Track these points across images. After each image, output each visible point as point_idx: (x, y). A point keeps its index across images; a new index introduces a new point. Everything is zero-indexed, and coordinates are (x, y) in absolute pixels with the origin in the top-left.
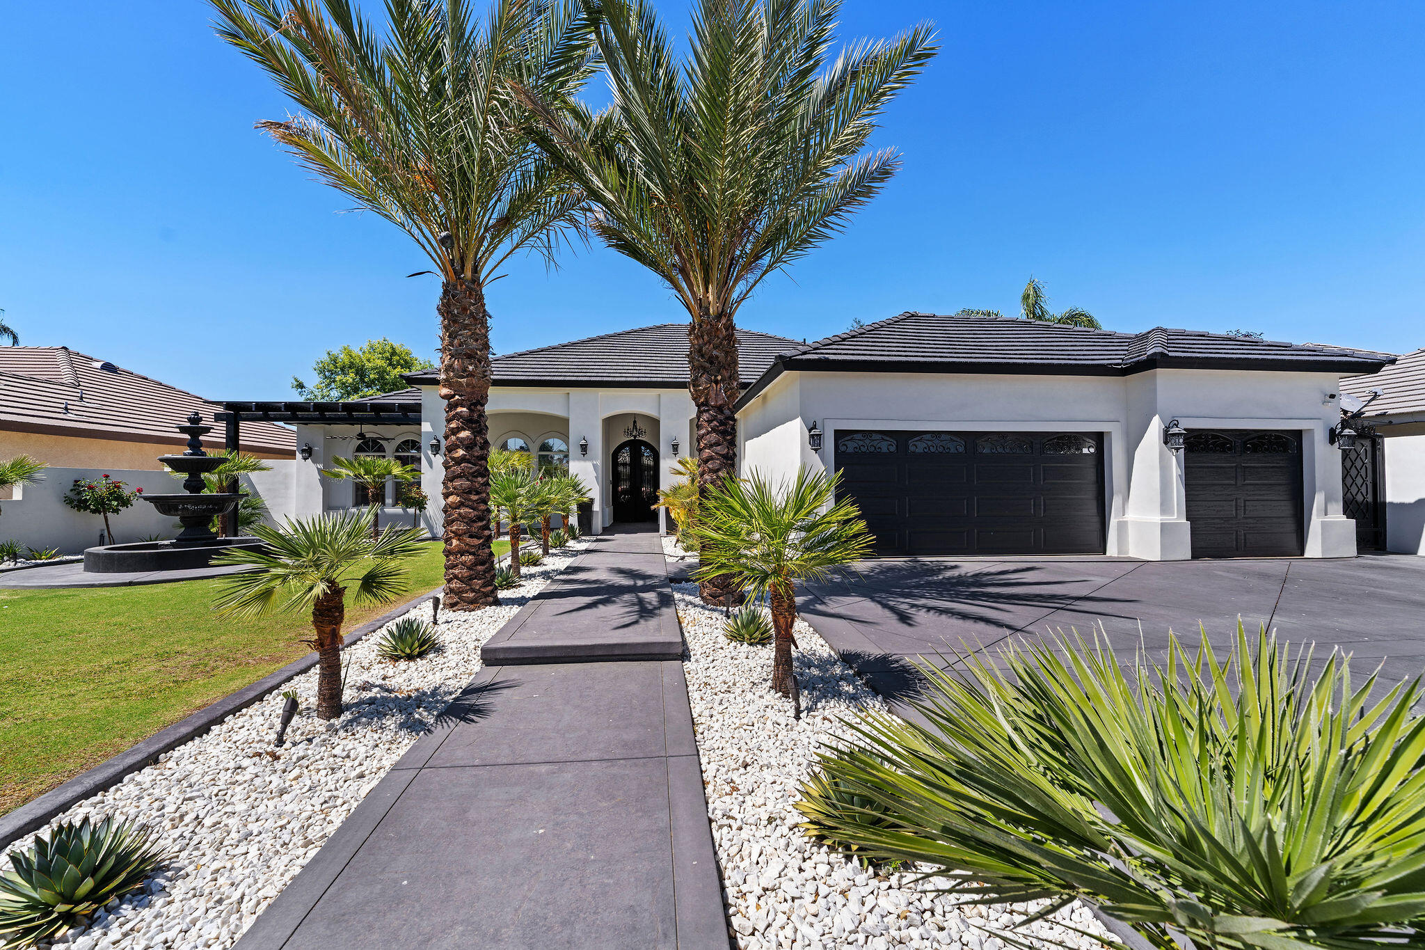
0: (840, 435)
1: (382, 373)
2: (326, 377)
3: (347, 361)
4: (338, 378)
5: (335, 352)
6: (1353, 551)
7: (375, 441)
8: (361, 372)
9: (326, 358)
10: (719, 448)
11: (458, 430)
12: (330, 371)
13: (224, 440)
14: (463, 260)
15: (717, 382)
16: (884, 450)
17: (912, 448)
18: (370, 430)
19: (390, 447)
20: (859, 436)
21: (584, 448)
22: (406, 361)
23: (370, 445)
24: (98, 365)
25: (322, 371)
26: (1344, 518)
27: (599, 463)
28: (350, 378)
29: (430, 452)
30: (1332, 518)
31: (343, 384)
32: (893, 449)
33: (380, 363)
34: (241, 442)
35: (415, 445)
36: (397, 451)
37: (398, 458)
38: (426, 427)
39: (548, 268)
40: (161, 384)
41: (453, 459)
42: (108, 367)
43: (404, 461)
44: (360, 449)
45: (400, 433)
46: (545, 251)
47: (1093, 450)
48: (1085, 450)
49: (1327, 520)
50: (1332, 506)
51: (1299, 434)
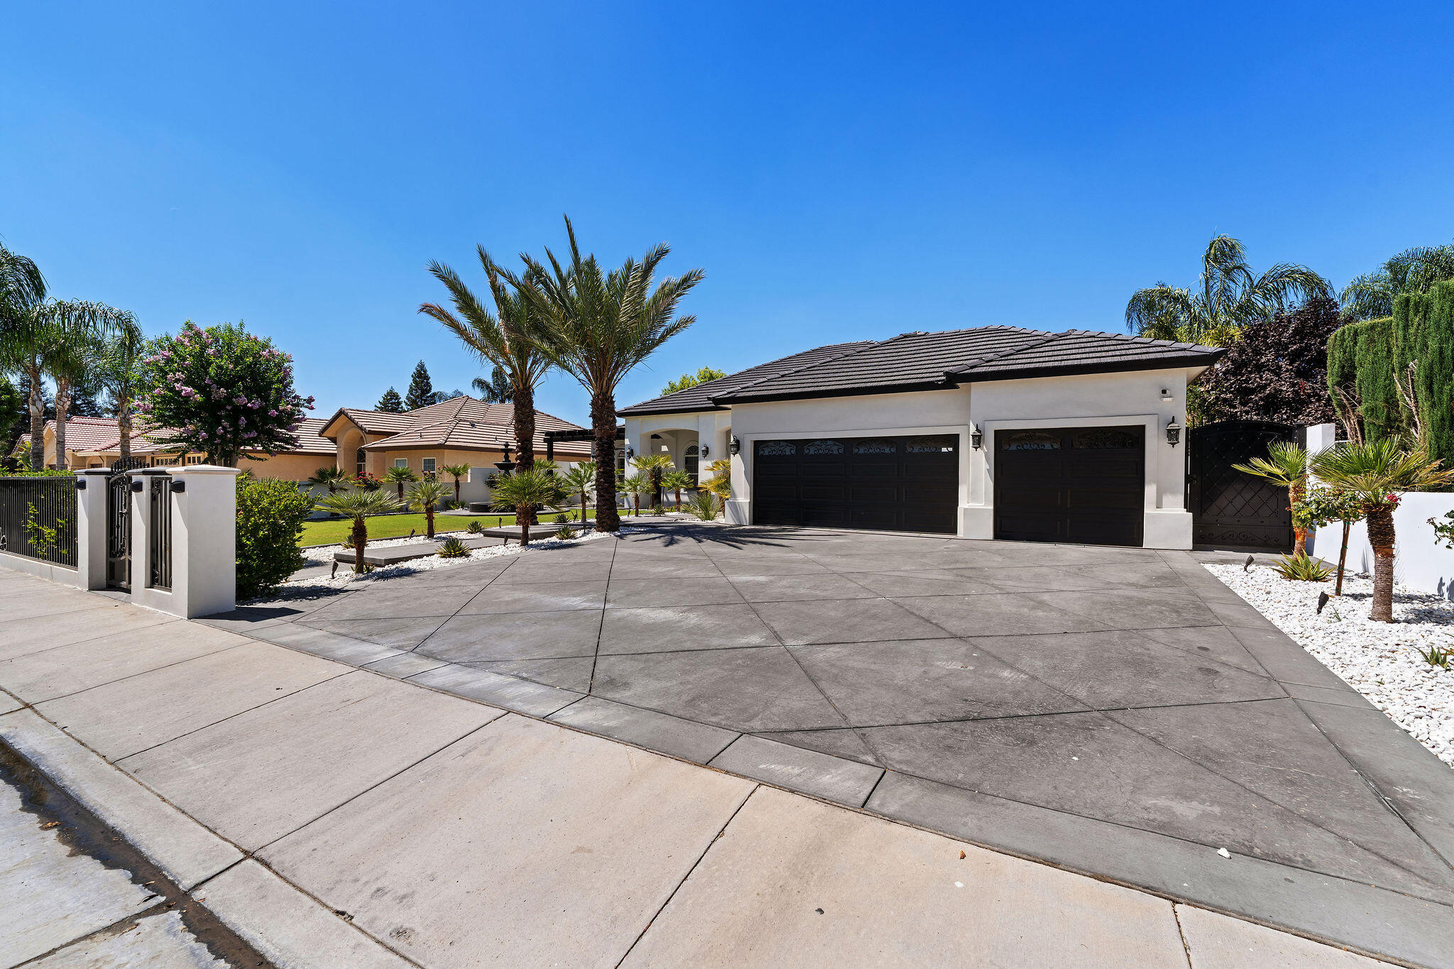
0: (758, 445)
6: (1188, 544)
13: (546, 450)
16: (788, 453)
17: (807, 451)
21: (706, 452)
26: (1184, 511)
30: (1166, 510)
32: (793, 452)
34: (554, 450)
47: (950, 449)
48: (944, 450)
49: (1159, 511)
50: (1166, 499)
51: (1141, 430)
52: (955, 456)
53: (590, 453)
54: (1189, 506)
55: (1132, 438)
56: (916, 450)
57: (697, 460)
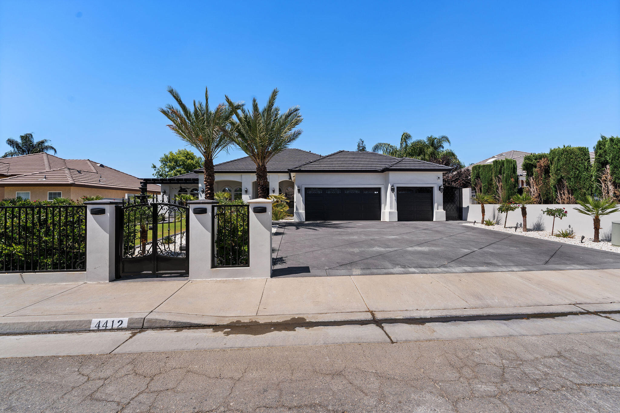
0: (306, 189)
1: (184, 162)
2: (164, 164)
3: (171, 157)
4: (168, 164)
5: (167, 154)
6: (445, 219)
7: (184, 189)
8: (176, 162)
9: (163, 156)
10: (262, 194)
11: (208, 191)
12: (165, 161)
14: (208, 155)
15: (261, 180)
16: (319, 193)
18: (184, 186)
19: (189, 191)
20: (312, 189)
21: (246, 191)
22: (192, 157)
23: (182, 190)
24: (99, 165)
25: (162, 161)
27: (251, 195)
28: (173, 164)
29: (201, 193)
30: (439, 211)
31: (170, 166)
32: (321, 192)
33: (183, 158)
35: (197, 190)
36: (191, 192)
37: (191, 194)
38: (200, 185)
39: (227, 154)
40: (116, 170)
41: (207, 197)
42: (102, 166)
43: (194, 195)
44: (180, 191)
45: (191, 186)
46: (227, 151)
47: (377, 192)
48: (375, 193)
49: (438, 211)
50: (440, 207)
51: (432, 188)
52: (379, 195)
53: (160, 191)
54: (444, 209)
55: (429, 190)
56: (366, 192)
57: (241, 194)
